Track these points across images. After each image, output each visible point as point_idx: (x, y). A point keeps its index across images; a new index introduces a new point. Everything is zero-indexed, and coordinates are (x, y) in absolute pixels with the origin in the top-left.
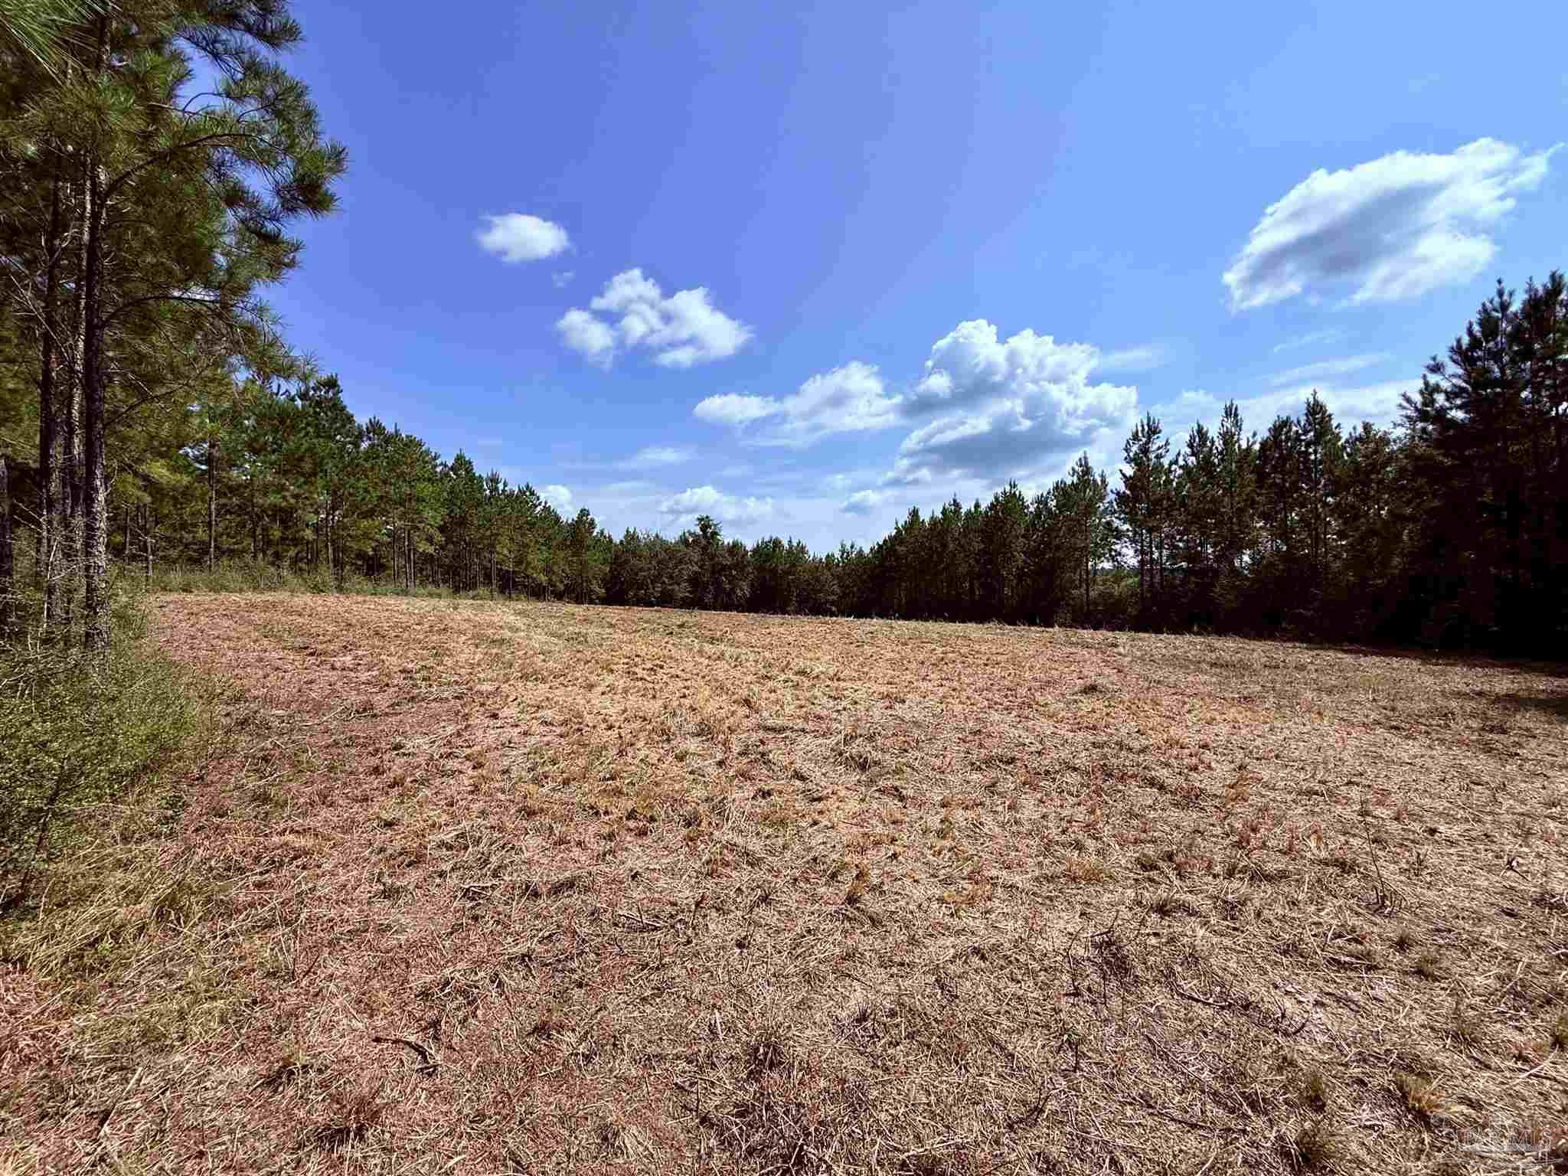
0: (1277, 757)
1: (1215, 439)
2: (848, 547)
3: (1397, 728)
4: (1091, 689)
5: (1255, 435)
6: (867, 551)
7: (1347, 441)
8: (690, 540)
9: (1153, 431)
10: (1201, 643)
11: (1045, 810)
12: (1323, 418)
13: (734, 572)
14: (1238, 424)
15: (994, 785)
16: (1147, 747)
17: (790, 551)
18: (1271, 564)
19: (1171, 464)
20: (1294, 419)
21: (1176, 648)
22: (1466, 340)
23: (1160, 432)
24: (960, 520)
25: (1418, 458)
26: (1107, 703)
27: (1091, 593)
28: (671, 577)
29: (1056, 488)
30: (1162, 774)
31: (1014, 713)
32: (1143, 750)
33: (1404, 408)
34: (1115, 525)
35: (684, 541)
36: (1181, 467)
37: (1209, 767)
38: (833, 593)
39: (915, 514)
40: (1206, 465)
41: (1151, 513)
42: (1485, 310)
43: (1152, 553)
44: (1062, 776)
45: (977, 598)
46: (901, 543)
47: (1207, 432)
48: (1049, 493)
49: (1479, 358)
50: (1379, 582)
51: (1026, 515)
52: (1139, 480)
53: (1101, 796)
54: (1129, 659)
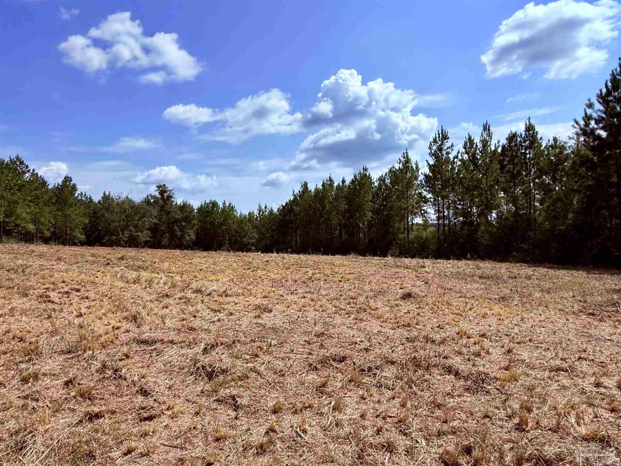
0: (530, 340)
1: (478, 144)
2: (263, 207)
3: (593, 315)
4: (407, 296)
5: (499, 142)
6: (275, 210)
7: (545, 148)
8: (152, 201)
9: (445, 137)
10: (473, 264)
11: (364, 407)
12: (534, 133)
13: (184, 224)
14: (490, 135)
15: (324, 385)
16: (445, 339)
17: (223, 210)
18: (506, 219)
19: (454, 158)
20: (518, 133)
21: (458, 268)
22: (604, 91)
23: (448, 138)
24: (333, 190)
25: (581, 157)
26: (418, 306)
27: (410, 237)
28: (136, 226)
29: (390, 171)
30: (456, 362)
31: (353, 316)
32: (443, 342)
33: (575, 127)
34: (423, 195)
35: (147, 201)
36: (460, 160)
37: (488, 353)
38: (253, 238)
40: (473, 159)
41: (443, 188)
42: (613, 74)
43: (444, 212)
44: (382, 370)
45: (343, 240)
46: (297, 205)
47: (474, 140)
48: (386, 175)
49: (611, 101)
50: (562, 227)
51: (373, 188)
52: (437, 167)
53: (411, 388)
54: (431, 275)
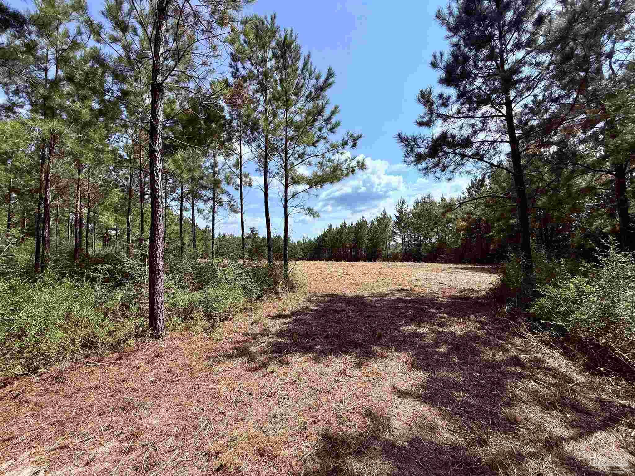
2: (306, 238)
6: (313, 239)
19: (409, 212)
23: (405, 203)
24: (346, 229)
27: (389, 252)
29: (377, 218)
34: (394, 231)
36: (412, 213)
39: (330, 226)
41: (404, 227)
43: (405, 239)
45: (353, 254)
46: (326, 237)
48: (374, 220)
51: (368, 227)
52: (400, 217)
